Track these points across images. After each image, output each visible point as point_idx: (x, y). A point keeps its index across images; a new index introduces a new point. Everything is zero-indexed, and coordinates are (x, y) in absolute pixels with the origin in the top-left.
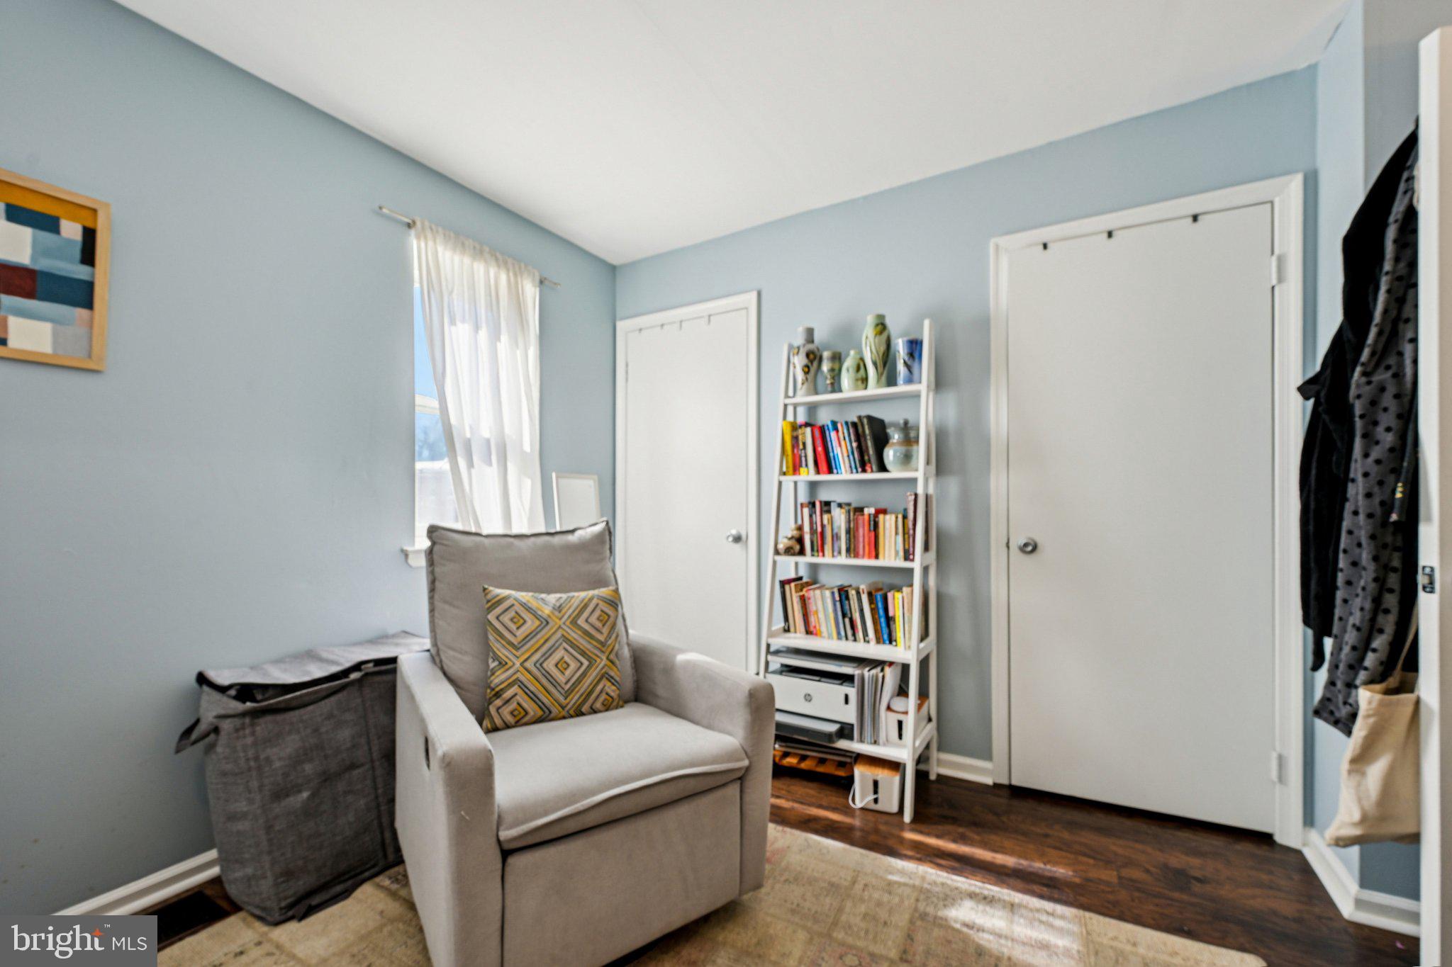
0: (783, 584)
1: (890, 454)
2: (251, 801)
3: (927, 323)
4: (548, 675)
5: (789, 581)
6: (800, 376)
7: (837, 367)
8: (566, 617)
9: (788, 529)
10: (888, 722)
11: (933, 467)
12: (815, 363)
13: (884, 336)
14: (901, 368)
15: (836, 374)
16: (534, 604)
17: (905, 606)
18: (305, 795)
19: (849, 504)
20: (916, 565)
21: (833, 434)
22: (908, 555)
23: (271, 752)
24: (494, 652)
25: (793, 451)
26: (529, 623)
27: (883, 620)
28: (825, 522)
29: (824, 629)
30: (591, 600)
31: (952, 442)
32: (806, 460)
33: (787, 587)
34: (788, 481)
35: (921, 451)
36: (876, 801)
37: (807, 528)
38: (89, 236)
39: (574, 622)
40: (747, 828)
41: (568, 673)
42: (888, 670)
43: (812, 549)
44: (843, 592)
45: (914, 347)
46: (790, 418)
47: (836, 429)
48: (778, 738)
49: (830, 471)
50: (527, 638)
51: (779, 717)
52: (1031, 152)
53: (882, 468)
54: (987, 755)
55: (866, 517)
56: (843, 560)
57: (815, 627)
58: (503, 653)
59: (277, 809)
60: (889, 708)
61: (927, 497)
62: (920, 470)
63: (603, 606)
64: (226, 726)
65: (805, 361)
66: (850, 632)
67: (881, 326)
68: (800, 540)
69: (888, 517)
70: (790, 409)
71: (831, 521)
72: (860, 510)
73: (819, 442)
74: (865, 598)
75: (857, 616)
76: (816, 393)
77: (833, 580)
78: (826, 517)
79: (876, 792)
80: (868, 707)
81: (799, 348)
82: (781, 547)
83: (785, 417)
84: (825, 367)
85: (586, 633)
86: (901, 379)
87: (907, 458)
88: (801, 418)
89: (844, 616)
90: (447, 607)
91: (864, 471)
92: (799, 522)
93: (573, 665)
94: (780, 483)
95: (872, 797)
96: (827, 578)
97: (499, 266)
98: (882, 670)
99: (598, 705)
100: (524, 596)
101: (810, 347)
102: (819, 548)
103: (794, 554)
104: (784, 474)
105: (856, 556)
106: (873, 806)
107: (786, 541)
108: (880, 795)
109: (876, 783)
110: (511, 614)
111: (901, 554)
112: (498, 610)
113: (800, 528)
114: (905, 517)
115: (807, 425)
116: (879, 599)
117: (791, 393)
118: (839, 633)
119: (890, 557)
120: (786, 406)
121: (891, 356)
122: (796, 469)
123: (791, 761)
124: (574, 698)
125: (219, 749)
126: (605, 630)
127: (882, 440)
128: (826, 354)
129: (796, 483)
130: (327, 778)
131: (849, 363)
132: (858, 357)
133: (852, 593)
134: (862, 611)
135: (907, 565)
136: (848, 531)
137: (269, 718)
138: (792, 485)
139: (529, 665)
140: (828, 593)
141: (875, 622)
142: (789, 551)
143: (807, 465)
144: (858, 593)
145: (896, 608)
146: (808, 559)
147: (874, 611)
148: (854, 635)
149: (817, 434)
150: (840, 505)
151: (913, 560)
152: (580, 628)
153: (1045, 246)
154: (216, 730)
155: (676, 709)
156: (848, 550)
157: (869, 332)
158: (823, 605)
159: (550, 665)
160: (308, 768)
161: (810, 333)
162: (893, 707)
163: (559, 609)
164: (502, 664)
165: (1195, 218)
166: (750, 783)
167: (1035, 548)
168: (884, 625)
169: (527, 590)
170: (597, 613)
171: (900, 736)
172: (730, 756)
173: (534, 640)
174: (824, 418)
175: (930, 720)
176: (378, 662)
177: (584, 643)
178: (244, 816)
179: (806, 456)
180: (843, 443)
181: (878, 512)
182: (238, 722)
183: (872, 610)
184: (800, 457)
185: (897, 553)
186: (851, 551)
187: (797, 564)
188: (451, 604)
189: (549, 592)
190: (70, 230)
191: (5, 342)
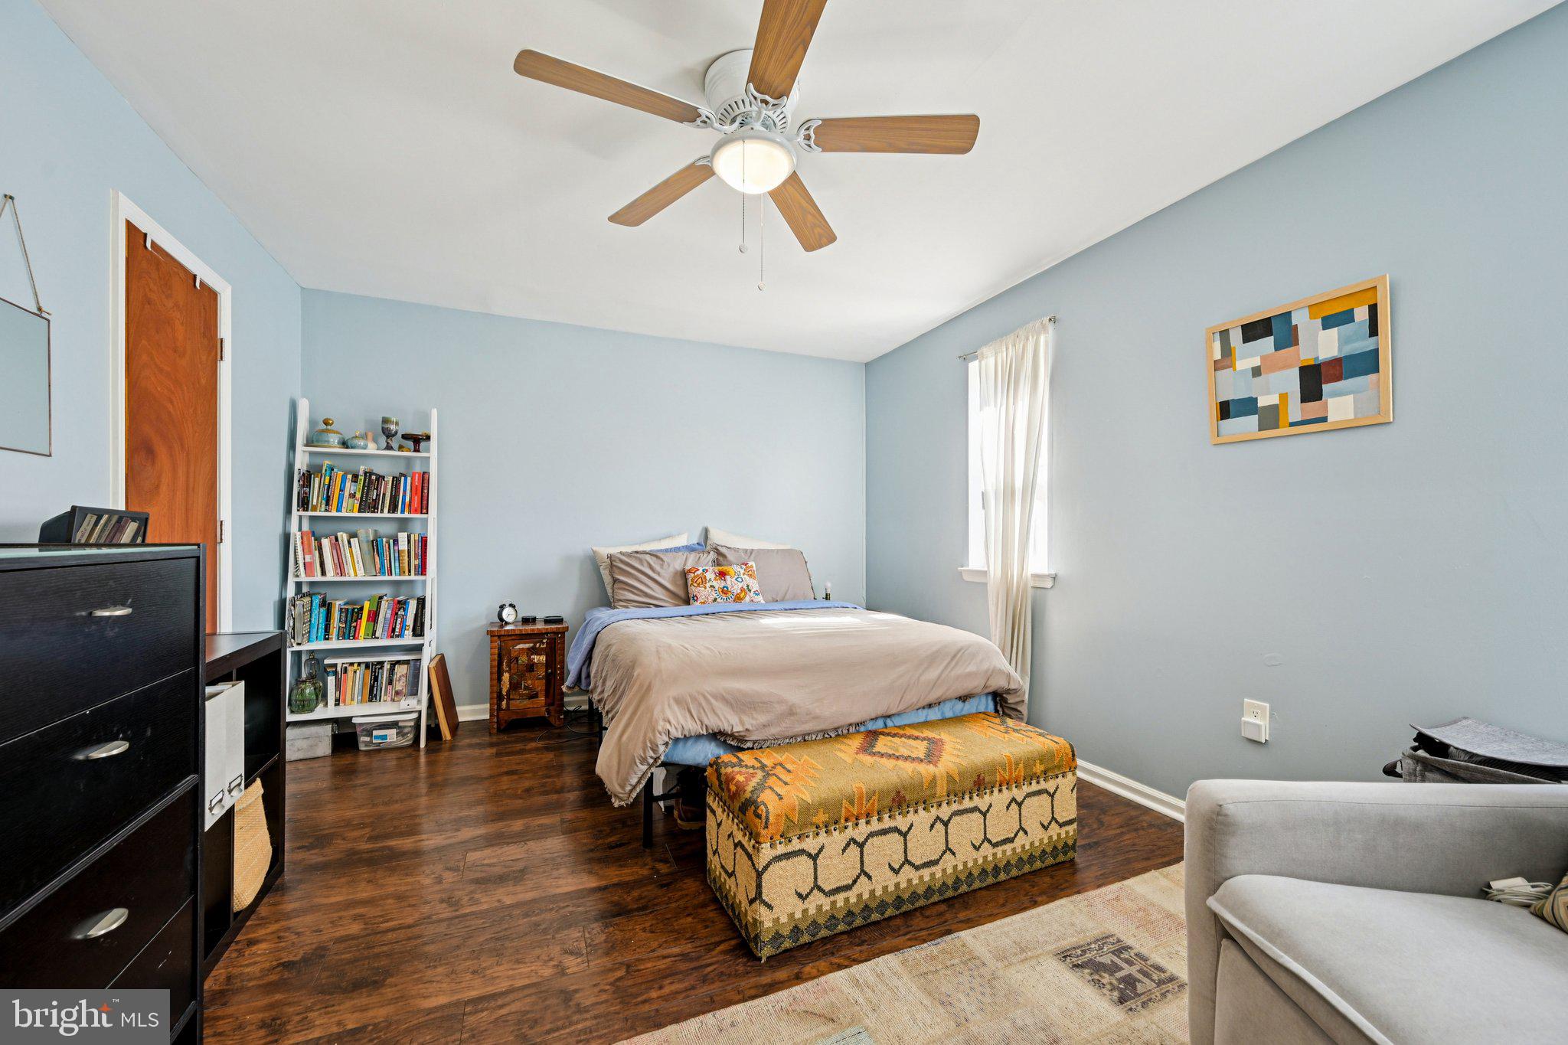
38: (1372, 310)
190: (1362, 314)
191: (1324, 419)
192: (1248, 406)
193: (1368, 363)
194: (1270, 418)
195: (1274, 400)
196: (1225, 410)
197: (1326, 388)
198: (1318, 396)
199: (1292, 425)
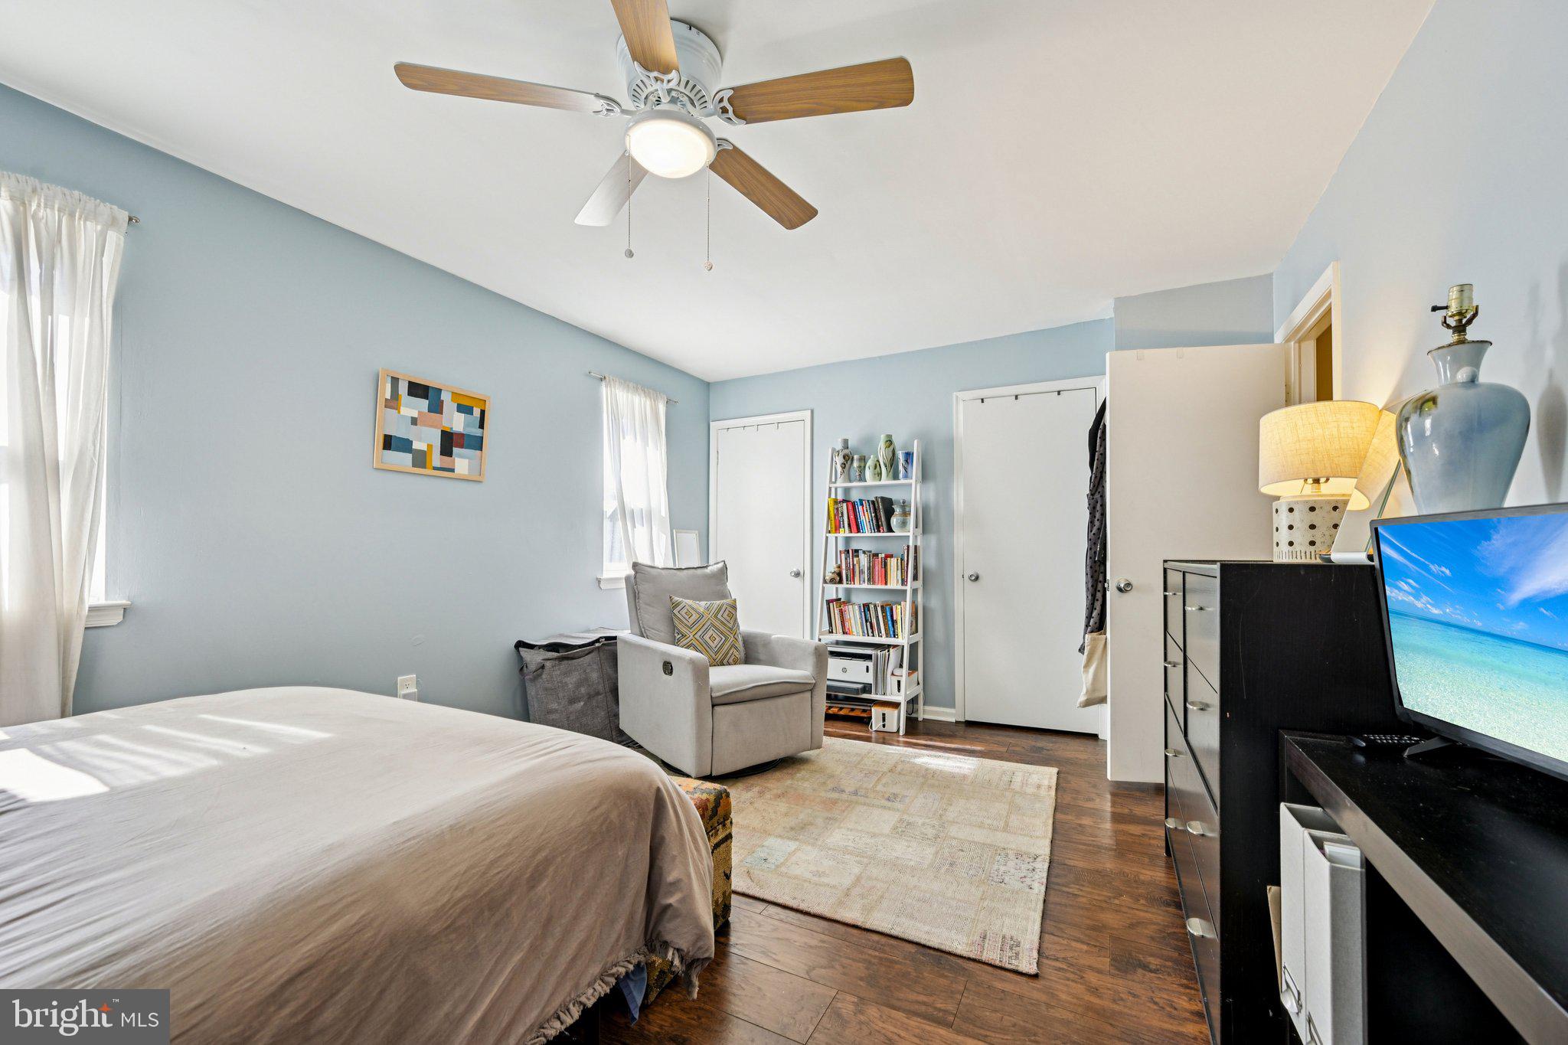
0: (829, 602)
1: (894, 521)
2: (559, 704)
3: (916, 442)
4: (706, 642)
5: (832, 601)
6: (839, 469)
7: (862, 465)
8: (711, 614)
9: (832, 567)
10: (891, 682)
11: (920, 529)
12: (849, 462)
13: (891, 447)
14: (901, 468)
15: (862, 469)
16: (694, 606)
17: (903, 613)
18: (582, 703)
19: (870, 552)
20: (908, 588)
21: (860, 507)
22: (904, 582)
23: (568, 680)
24: (678, 629)
25: (835, 518)
26: (694, 615)
27: (890, 622)
28: (855, 563)
29: (854, 630)
30: (723, 605)
31: (932, 513)
32: (843, 524)
33: (831, 604)
34: (832, 536)
35: (912, 519)
36: (884, 726)
37: (844, 567)
38: (483, 413)
39: (716, 616)
40: (814, 715)
41: (715, 642)
42: (891, 650)
43: (847, 580)
44: (866, 606)
45: (909, 456)
46: (833, 496)
47: (862, 505)
48: (829, 697)
49: (858, 531)
50: (694, 623)
51: (829, 683)
52: (975, 343)
53: (890, 530)
54: (953, 705)
55: (880, 559)
56: (865, 586)
57: (849, 629)
58: (684, 630)
59: (572, 708)
60: (893, 674)
61: (916, 547)
62: (911, 531)
63: (729, 608)
64: (548, 664)
65: (842, 460)
66: (870, 631)
67: (889, 442)
68: (840, 574)
69: (892, 559)
70: (833, 490)
71: (859, 562)
72: (876, 555)
73: (851, 513)
74: (879, 609)
75: (874, 621)
76: (850, 481)
77: (859, 599)
78: (855, 559)
79: (884, 720)
80: (880, 674)
81: (838, 452)
82: (829, 576)
83: (830, 496)
84: (856, 464)
85: (722, 622)
86: (901, 475)
87: (904, 524)
88: (840, 497)
89: (866, 621)
90: (647, 607)
91: (879, 531)
92: (839, 563)
93: (718, 639)
94: (827, 538)
95: (882, 723)
96: (856, 599)
97: (646, 396)
98: (888, 651)
99: (731, 661)
100: (690, 602)
101: (846, 451)
102: (851, 579)
103: (835, 583)
104: (830, 532)
105: (874, 583)
106: (882, 729)
107: (831, 574)
108: (886, 723)
109: (884, 714)
110: (685, 610)
111: (900, 581)
112: (678, 608)
113: (839, 567)
114: (902, 560)
115: (844, 501)
116: (888, 610)
117: (833, 480)
118: (863, 632)
119: (894, 584)
120: (830, 488)
121: (895, 459)
122: (837, 530)
123: (834, 710)
124: (720, 656)
125: (544, 676)
126: (732, 622)
127: (889, 513)
128: (856, 457)
129: (836, 538)
130: (590, 697)
131: (870, 463)
132: (876, 459)
133: (872, 606)
134: (877, 617)
135: (904, 588)
136: (869, 569)
137: (566, 662)
138: (834, 538)
139: (697, 636)
140: (857, 607)
141: (885, 624)
142: (832, 581)
143: (844, 527)
144: (875, 606)
145: (897, 616)
146: (845, 585)
147: (884, 617)
148: (873, 632)
149: (850, 507)
150: (864, 552)
151: (906, 585)
152: (719, 620)
153: (982, 401)
154: (543, 667)
155: (772, 662)
156: (869, 580)
157: (882, 445)
158: (854, 615)
159: (707, 637)
160: (583, 690)
161: (846, 442)
162: (895, 673)
163: (707, 609)
164: (683, 636)
165: (1059, 393)
166: (817, 692)
167: (977, 578)
168: (890, 625)
169: (690, 599)
170: (727, 612)
171: (899, 690)
172: (806, 677)
173: (698, 625)
174: (855, 496)
175: (918, 684)
176: (608, 638)
177: (721, 628)
178: (556, 711)
179: (843, 521)
180: (866, 513)
181: (887, 556)
182: (553, 662)
183: (883, 616)
184: (840, 521)
185: (898, 581)
186: (871, 579)
187: (837, 588)
188: (649, 605)
189: (700, 600)
190: (477, 412)
191: (453, 470)
192: (405, 445)
193: (478, 444)
194: (420, 460)
195: (424, 447)
196: (388, 443)
197: (455, 450)
198: (450, 455)
199: (435, 468)
